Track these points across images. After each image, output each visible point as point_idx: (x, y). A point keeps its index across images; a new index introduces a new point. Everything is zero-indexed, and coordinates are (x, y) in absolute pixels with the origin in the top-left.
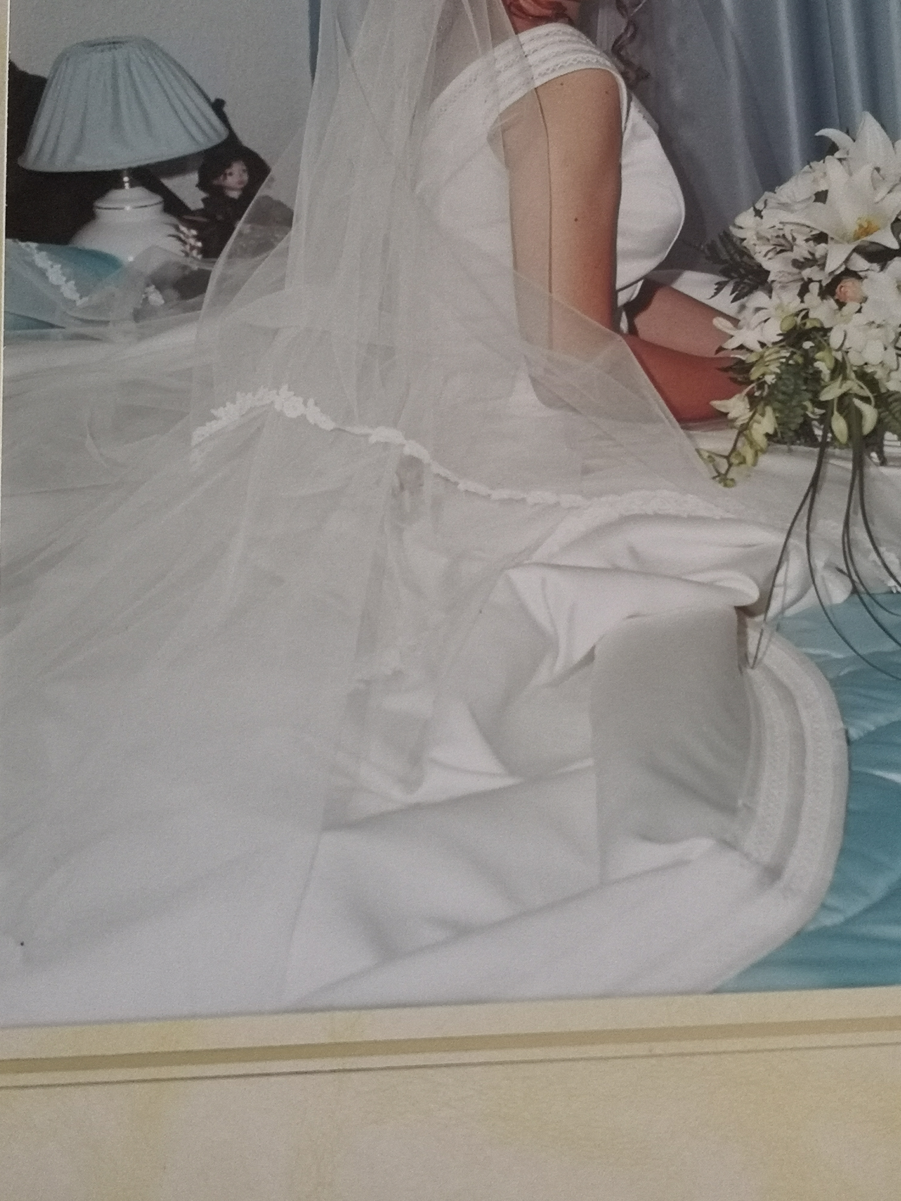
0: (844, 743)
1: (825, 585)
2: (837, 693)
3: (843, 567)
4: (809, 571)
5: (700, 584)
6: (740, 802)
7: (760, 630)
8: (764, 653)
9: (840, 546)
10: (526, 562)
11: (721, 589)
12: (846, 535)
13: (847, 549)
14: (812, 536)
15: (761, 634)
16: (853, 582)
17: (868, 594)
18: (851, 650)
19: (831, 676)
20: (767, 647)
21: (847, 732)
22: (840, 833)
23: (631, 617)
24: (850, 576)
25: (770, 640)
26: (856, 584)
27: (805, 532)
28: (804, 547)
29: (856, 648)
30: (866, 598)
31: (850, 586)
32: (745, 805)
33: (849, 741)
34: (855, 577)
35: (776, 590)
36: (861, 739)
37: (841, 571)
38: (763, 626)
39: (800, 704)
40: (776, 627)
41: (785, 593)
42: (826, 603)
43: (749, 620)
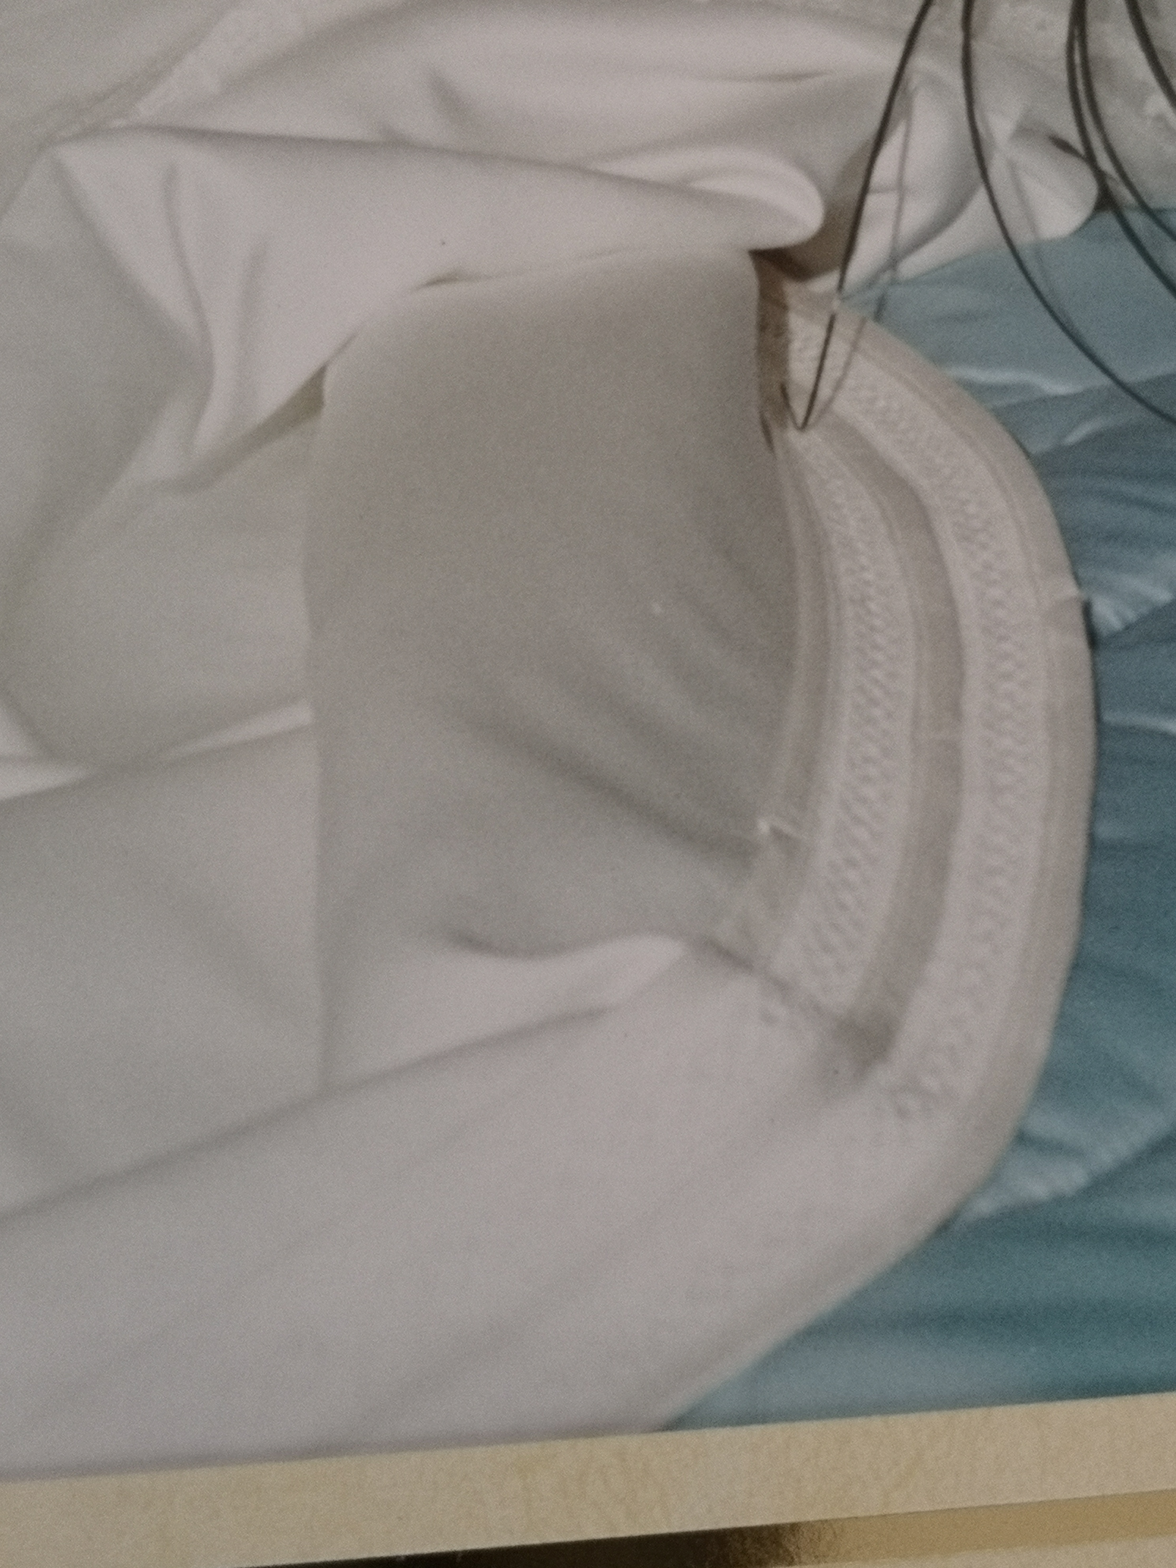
0: (1080, 643)
1: (1019, 190)
2: (1055, 496)
3: (1072, 136)
4: (970, 149)
5: (642, 185)
6: (764, 826)
7: (826, 320)
8: (838, 385)
9: (1063, 77)
10: (119, 123)
11: (709, 199)
12: (1077, 45)
13: (1081, 86)
14: (979, 47)
15: (830, 328)
16: (1100, 176)
17: (1144, 207)
18: (1097, 372)
19: (1040, 445)
20: (848, 365)
21: (1087, 610)
22: (1071, 910)
23: (437, 281)
24: (1090, 159)
25: (855, 347)
26: (1110, 184)
27: (958, 37)
28: (957, 82)
29: (1114, 366)
30: (1139, 222)
31: (1092, 190)
32: (777, 835)
33: (1094, 639)
34: (1105, 164)
35: (872, 202)
36: (1128, 627)
37: (1064, 146)
38: (836, 304)
39: (945, 528)
40: (872, 308)
41: (900, 210)
42: (1023, 238)
43: (792, 290)
